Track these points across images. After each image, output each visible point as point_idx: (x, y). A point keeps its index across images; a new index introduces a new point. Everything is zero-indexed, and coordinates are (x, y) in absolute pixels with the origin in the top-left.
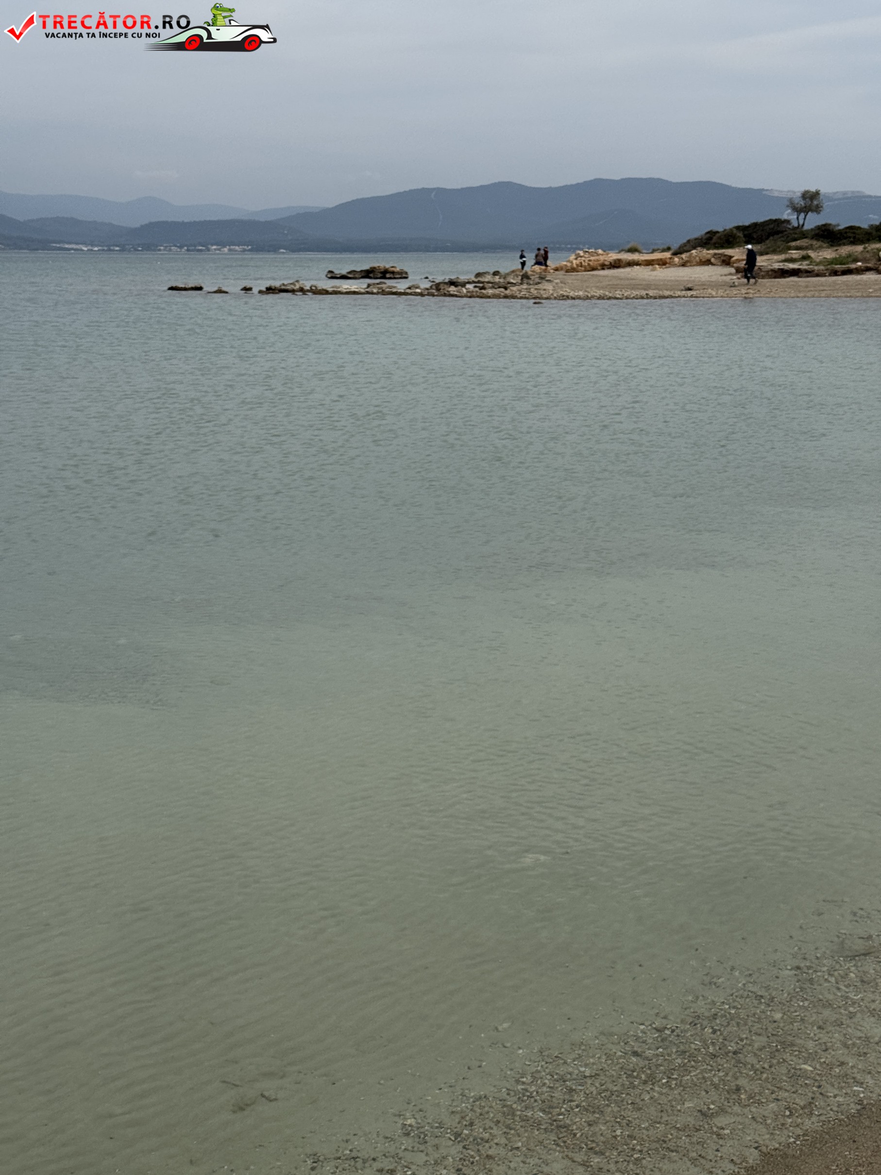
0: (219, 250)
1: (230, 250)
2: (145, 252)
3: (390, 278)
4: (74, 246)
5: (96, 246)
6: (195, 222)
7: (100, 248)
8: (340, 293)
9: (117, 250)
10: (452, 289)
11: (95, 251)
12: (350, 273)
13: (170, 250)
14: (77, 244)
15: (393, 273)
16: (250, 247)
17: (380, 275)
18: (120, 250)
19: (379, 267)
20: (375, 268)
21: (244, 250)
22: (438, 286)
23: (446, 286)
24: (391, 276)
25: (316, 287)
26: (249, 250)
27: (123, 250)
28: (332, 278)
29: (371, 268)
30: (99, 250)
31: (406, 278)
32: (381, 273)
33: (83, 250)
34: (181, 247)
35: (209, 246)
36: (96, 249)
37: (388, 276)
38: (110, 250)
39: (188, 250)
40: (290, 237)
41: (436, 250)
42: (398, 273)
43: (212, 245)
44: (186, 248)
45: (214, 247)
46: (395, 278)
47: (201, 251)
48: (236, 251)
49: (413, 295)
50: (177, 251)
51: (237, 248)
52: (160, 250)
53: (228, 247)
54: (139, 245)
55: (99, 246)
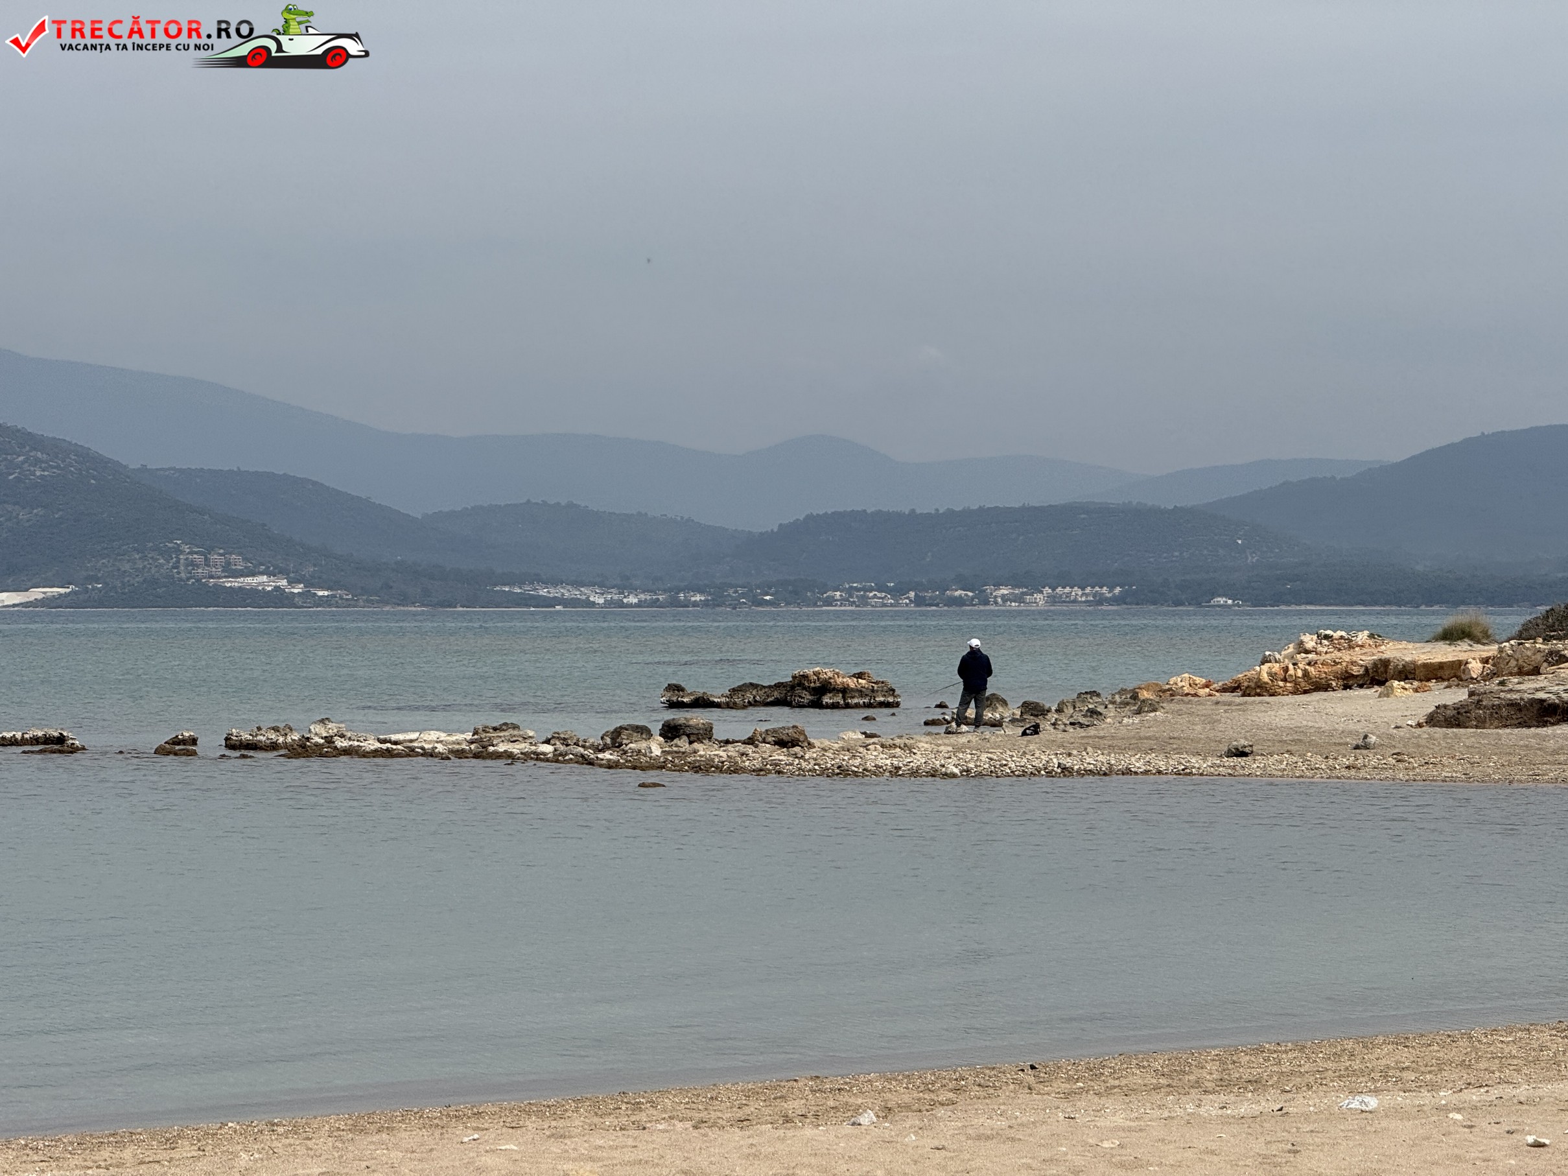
0: (1020, 599)
1: (1053, 600)
2: (783, 608)
4: (566, 592)
5: (633, 590)
6: (951, 513)
7: (642, 597)
9: (695, 604)
11: (630, 605)
13: (864, 601)
14: (577, 584)
16: (1118, 590)
18: (705, 604)
21: (1100, 600)
26: (1116, 600)
27: (716, 601)
30: (639, 605)
33: (593, 604)
34: (898, 592)
35: (989, 589)
36: (633, 600)
38: (675, 603)
39: (919, 601)
40: (1252, 559)
43: (998, 585)
44: (912, 594)
45: (1005, 591)
47: (959, 602)
48: (1075, 601)
50: (884, 605)
52: (829, 602)
53: (1047, 590)
54: (766, 588)
55: (643, 592)
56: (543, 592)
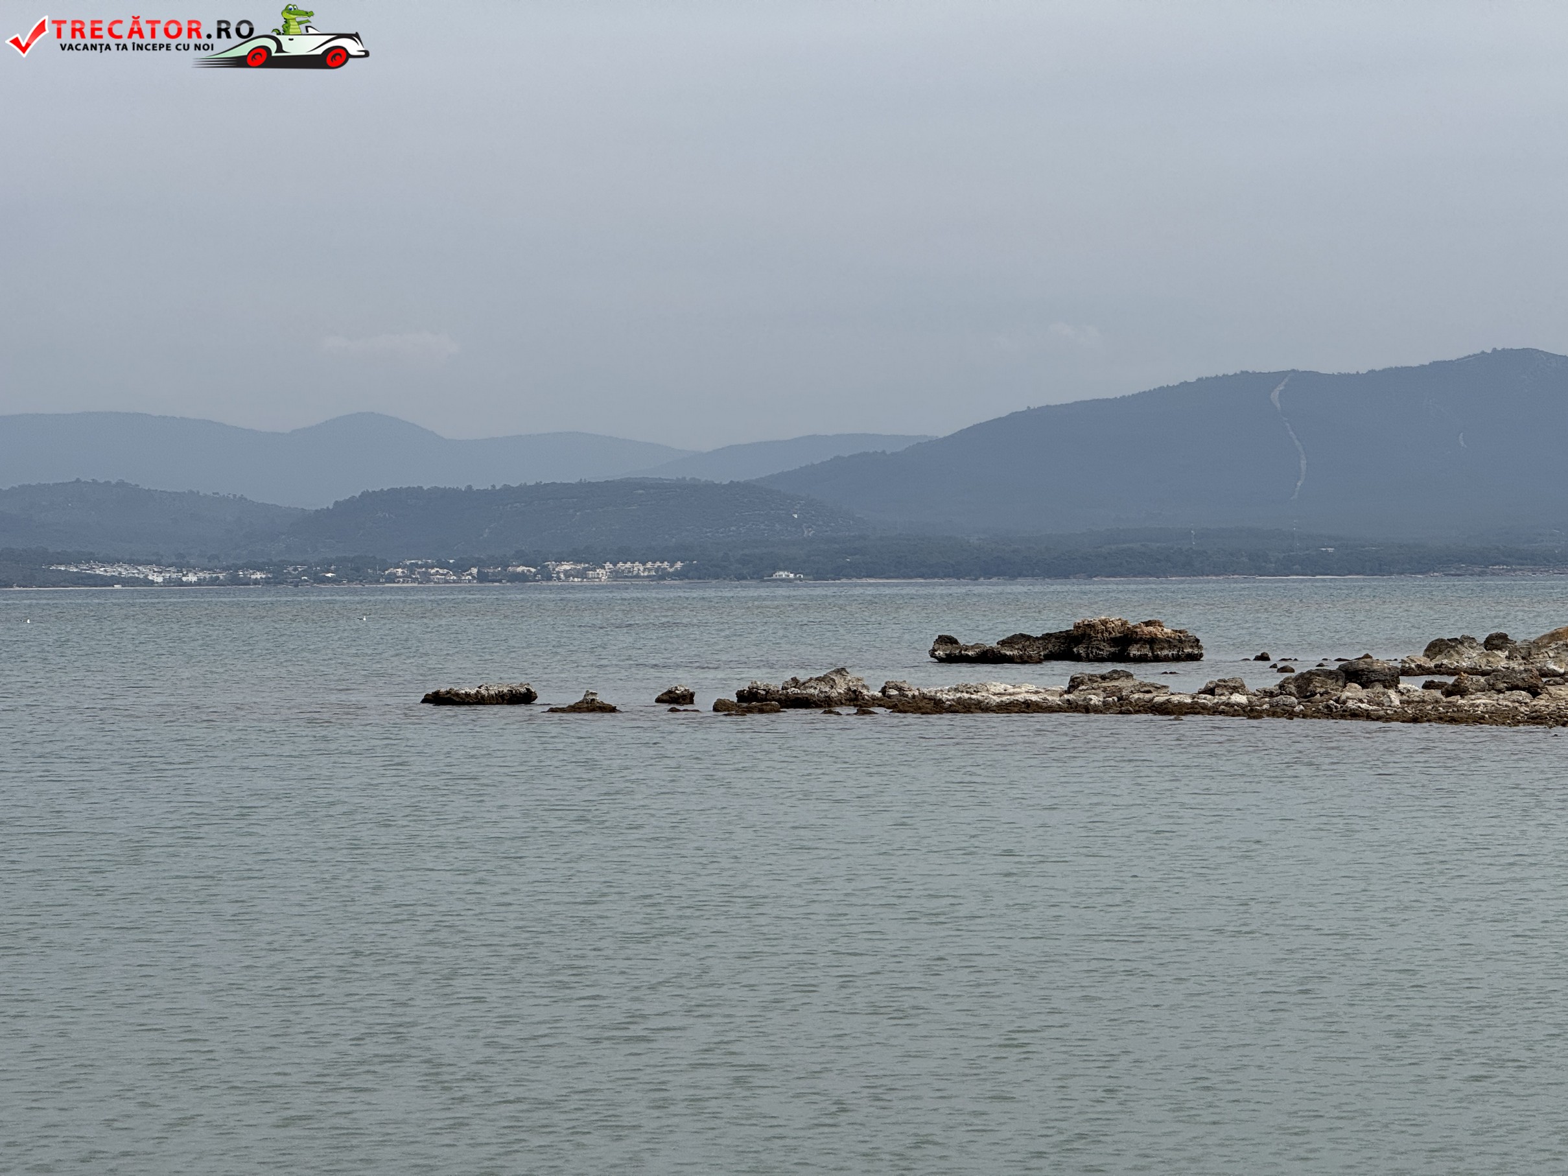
0: (582, 574)
1: (616, 575)
2: (345, 585)
3: (1142, 659)
4: (124, 571)
5: (192, 568)
7: (201, 575)
8: (983, 707)
9: (256, 582)
10: (1353, 694)
11: (190, 584)
12: (1008, 642)
13: (427, 578)
14: (134, 562)
15: (1152, 641)
16: (679, 565)
17: (1107, 650)
18: (267, 582)
19: (1104, 623)
20: (1091, 626)
21: (662, 576)
22: (1304, 685)
23: (1331, 684)
24: (1146, 651)
25: (900, 689)
26: (679, 575)
27: (277, 579)
28: (950, 659)
29: (1077, 627)
30: (199, 583)
31: (1196, 658)
32: (1114, 641)
33: (152, 583)
34: (460, 568)
35: (551, 564)
36: (192, 578)
37: (1134, 651)
38: (235, 581)
39: (482, 577)
40: (809, 533)
41: (1286, 568)
42: (1169, 642)
43: (560, 561)
44: (475, 571)
45: (567, 567)
46: (1157, 659)
47: (522, 578)
48: (638, 576)
49: (1222, 713)
50: (447, 582)
51: (638, 567)
52: (392, 579)
53: (608, 565)
54: (327, 566)
55: (202, 570)
56: (100, 571)
